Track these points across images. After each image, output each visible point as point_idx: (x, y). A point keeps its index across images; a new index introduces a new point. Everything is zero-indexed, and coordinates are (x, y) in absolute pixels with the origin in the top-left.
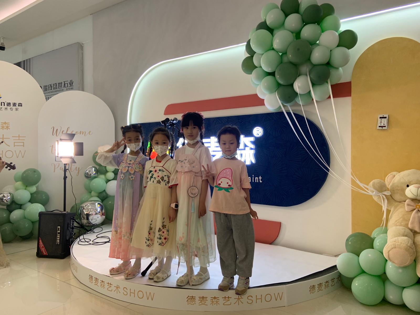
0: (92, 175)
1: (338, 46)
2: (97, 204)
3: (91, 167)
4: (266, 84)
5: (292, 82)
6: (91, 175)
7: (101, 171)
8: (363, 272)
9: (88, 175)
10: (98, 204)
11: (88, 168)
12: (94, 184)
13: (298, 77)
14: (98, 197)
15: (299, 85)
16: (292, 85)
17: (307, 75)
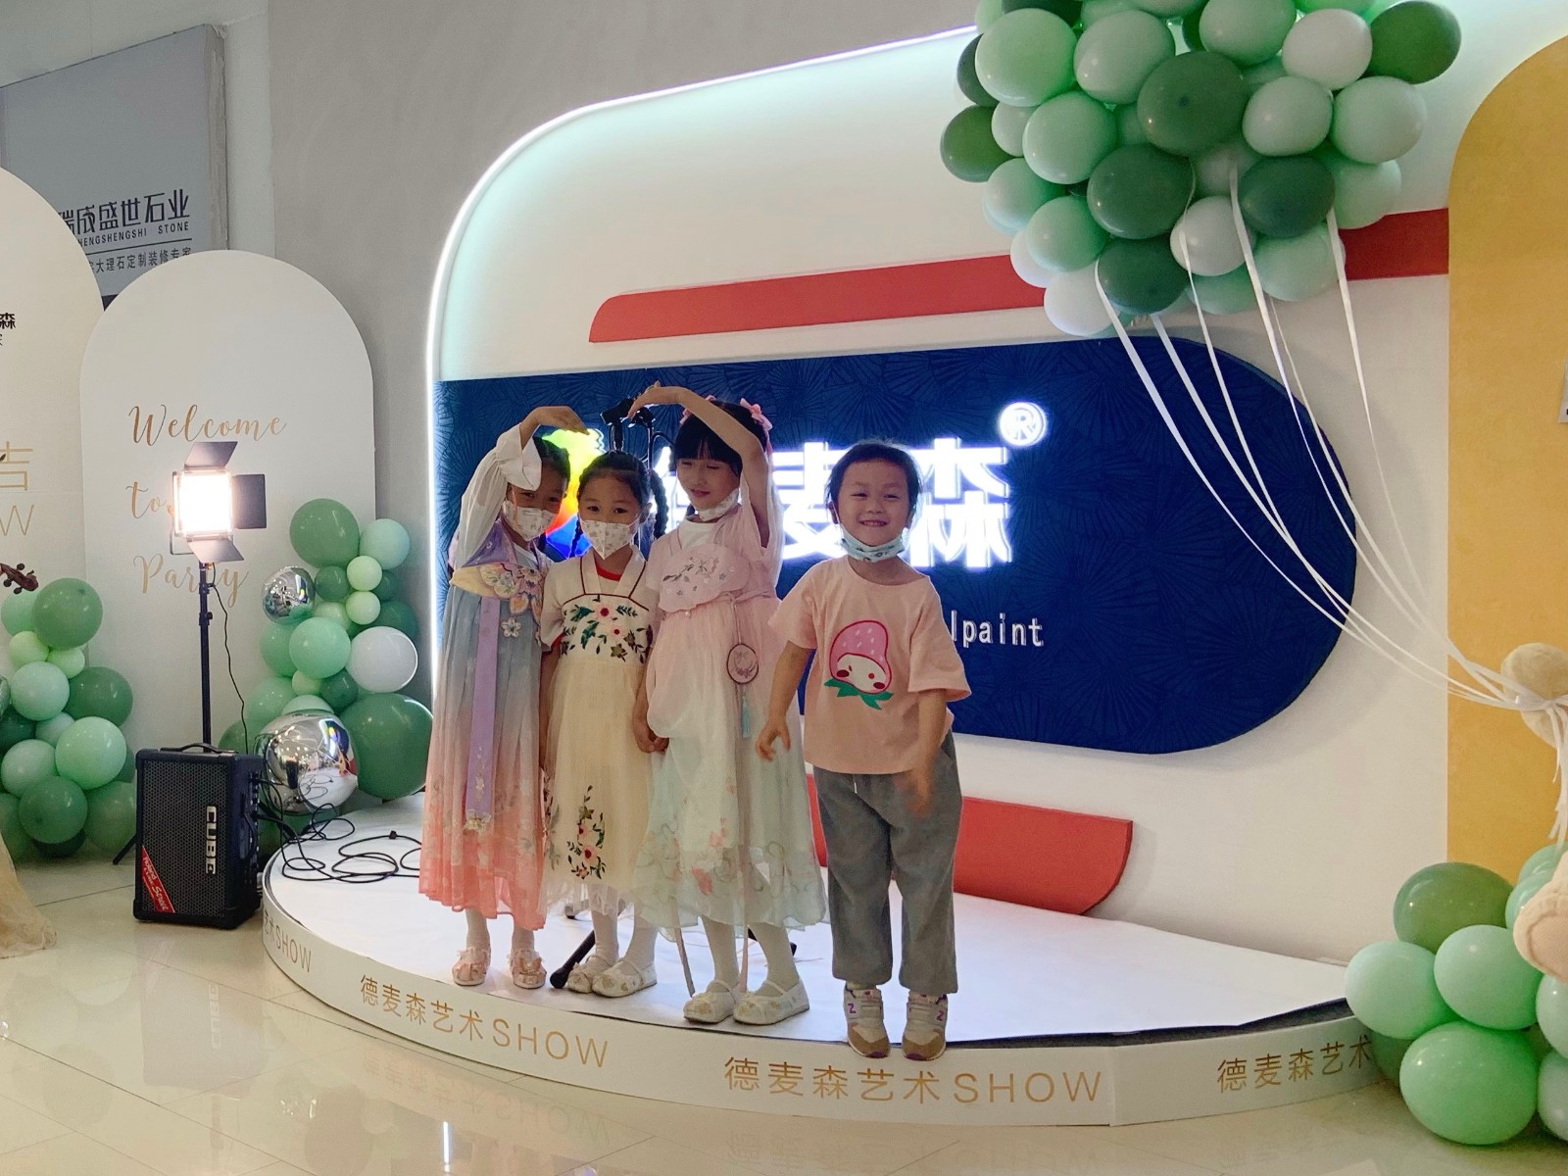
0: (294, 603)
1: (1368, 74)
2: (322, 724)
3: (289, 573)
4: (1046, 237)
5: (1165, 226)
6: (289, 603)
7: (330, 587)
8: (1449, 1017)
9: (278, 604)
10: (330, 724)
11: (278, 575)
12: (306, 644)
13: (1190, 205)
14: (320, 696)
15: (1194, 242)
16: (1164, 239)
17: (1229, 196)
